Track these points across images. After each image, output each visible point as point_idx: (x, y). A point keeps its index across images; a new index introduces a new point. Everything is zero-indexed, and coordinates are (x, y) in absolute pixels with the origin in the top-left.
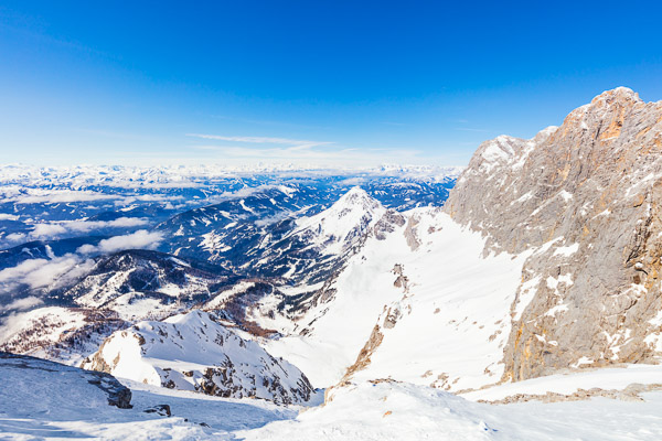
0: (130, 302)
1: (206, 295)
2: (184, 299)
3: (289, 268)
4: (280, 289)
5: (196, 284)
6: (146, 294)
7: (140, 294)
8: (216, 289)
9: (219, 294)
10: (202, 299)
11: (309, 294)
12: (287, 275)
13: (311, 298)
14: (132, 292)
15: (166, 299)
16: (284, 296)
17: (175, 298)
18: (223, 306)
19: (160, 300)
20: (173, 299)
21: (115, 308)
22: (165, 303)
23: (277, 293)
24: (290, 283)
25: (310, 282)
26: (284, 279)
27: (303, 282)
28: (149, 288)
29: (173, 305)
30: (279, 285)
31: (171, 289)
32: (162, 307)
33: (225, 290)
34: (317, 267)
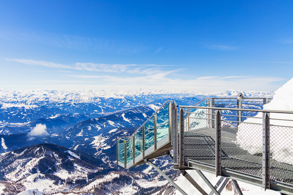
0: (35, 181)
1: (85, 180)
2: (70, 182)
3: (148, 166)
4: (138, 182)
5: (80, 172)
6: (46, 176)
7: (42, 175)
8: (92, 176)
9: (93, 181)
10: (81, 183)
11: (158, 188)
12: (146, 171)
13: (159, 192)
14: (39, 173)
15: (57, 180)
16: (139, 187)
17: (64, 181)
18: (93, 191)
19: (53, 181)
20: (63, 181)
21: (25, 184)
22: (56, 183)
23: (135, 184)
24: (147, 178)
25: (162, 179)
26: (143, 174)
27: (156, 178)
28: (50, 171)
29: (61, 186)
30: (138, 179)
31: (63, 174)
32: (54, 186)
33: (98, 178)
34: (168, 166)
